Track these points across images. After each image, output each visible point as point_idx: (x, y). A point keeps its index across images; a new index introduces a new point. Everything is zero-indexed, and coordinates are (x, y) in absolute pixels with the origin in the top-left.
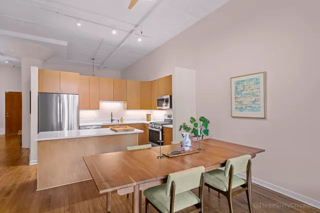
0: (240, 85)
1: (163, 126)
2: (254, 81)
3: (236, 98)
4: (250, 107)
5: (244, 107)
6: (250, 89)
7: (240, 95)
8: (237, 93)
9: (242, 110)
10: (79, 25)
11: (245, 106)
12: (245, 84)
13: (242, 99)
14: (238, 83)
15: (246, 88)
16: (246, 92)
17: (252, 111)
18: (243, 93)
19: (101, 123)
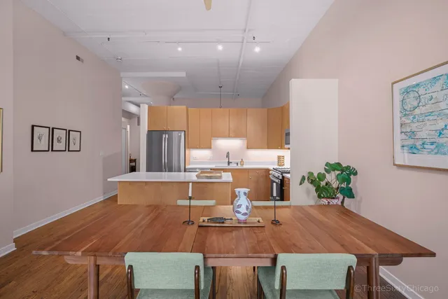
0: (412, 95)
1: (284, 175)
2: (441, 82)
3: (402, 125)
4: (432, 143)
5: (418, 144)
6: (433, 101)
7: (411, 117)
8: (405, 113)
9: (415, 151)
10: (180, 49)
11: (420, 142)
12: (421, 91)
13: (414, 127)
14: (407, 91)
15: (423, 100)
16: (423, 110)
17: (436, 153)
18: (417, 112)
19: (213, 166)
